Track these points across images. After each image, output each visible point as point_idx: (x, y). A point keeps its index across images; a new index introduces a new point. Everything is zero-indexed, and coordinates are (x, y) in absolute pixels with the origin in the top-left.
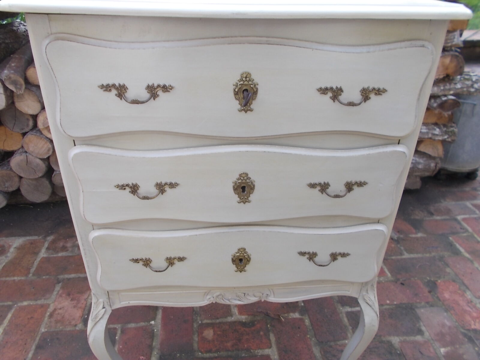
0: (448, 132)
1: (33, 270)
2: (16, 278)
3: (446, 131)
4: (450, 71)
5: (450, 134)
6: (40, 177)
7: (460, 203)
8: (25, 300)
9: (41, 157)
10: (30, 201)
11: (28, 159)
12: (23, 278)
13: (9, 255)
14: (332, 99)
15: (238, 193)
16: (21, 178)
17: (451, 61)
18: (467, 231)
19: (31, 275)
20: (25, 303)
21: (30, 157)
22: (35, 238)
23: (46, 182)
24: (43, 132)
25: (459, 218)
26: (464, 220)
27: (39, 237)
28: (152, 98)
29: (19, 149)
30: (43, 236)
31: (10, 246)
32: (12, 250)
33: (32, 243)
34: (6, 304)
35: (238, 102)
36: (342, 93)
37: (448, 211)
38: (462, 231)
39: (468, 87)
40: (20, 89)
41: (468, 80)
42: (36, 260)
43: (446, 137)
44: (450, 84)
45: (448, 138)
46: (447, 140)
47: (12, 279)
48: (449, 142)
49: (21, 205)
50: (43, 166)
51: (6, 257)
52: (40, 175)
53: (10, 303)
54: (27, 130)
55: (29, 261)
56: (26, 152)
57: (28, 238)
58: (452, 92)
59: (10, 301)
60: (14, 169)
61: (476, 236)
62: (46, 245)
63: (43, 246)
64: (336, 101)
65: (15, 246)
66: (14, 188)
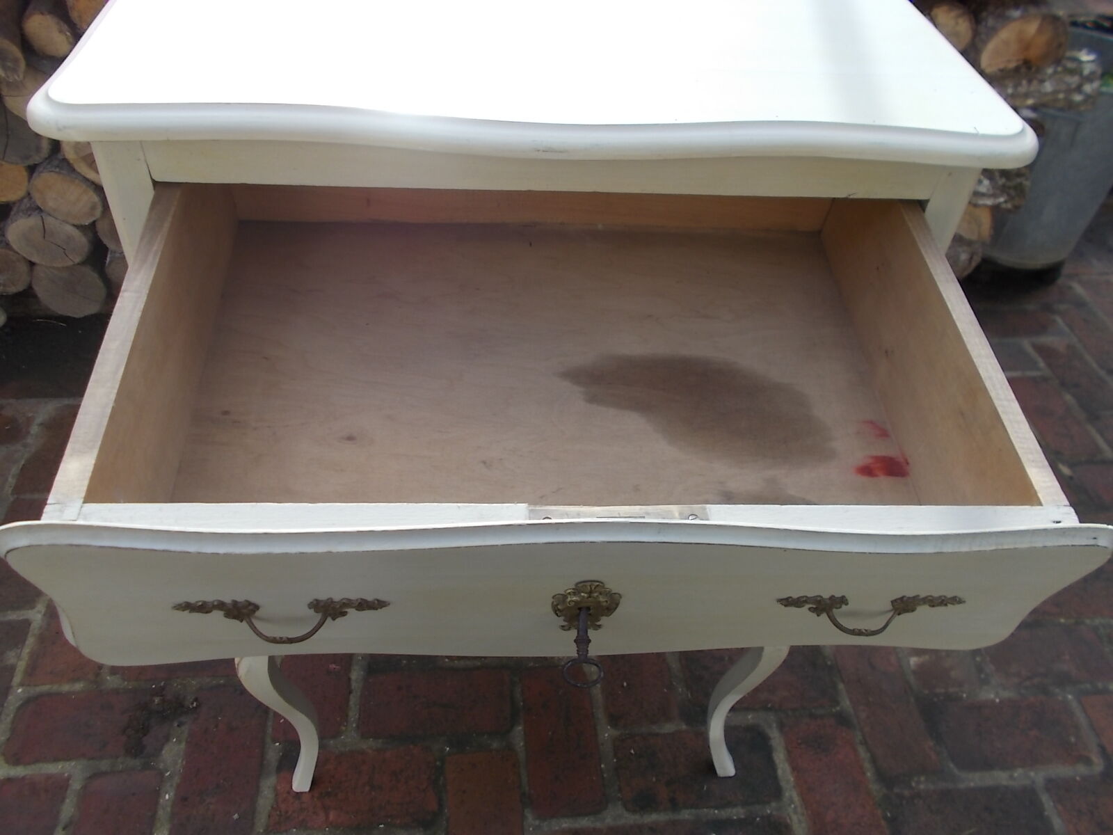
0: (1009, 188)
3: (1004, 185)
4: (1034, 53)
5: (1012, 192)
6: (78, 264)
9: (76, 222)
10: (58, 314)
11: (46, 226)
13: (30, 440)
16: (32, 264)
17: (1040, 31)
21: (49, 221)
23: (92, 276)
24: (76, 167)
29: (21, 200)
31: (29, 421)
32: (34, 429)
39: (1069, 91)
40: (15, 70)
41: (1072, 72)
43: (1002, 200)
44: (1030, 81)
45: (1006, 202)
46: (1004, 206)
48: (1009, 211)
49: (38, 320)
50: (82, 241)
51: (25, 446)
52: (78, 260)
54: (36, 159)
56: (39, 209)
58: (1030, 102)
60: (15, 247)
65: (39, 420)
66: (19, 287)
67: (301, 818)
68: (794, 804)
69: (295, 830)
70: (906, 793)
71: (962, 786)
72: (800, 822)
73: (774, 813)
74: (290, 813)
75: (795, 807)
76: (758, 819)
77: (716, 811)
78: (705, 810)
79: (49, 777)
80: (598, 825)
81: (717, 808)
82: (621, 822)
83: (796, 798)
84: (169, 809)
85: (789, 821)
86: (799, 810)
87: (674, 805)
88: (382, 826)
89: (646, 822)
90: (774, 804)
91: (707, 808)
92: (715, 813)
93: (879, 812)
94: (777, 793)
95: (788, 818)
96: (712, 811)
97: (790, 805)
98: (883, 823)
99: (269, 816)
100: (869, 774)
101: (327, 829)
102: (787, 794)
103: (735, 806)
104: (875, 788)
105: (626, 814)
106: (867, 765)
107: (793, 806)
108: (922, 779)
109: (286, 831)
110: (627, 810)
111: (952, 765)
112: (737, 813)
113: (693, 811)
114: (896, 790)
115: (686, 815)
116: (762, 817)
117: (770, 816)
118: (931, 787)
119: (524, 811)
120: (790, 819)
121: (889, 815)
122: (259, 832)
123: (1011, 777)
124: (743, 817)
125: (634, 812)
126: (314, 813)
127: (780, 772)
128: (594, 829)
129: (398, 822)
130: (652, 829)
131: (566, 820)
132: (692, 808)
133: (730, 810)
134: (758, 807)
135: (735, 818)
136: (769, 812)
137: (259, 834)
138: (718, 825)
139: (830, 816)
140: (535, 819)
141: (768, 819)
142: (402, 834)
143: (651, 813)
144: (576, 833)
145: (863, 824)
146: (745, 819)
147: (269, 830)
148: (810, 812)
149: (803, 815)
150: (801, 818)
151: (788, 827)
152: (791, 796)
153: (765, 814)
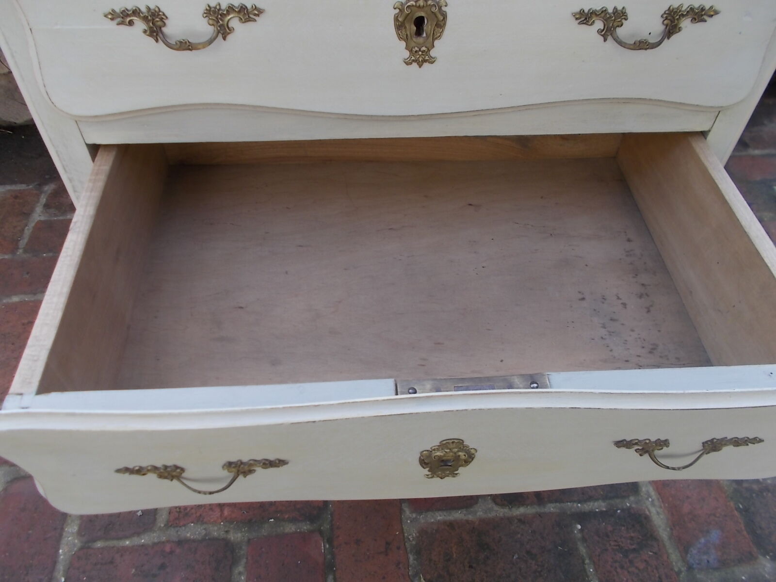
1: (23, 243)
8: (16, 294)
10: (5, 121)
12: (6, 257)
15: (407, 35)
19: (21, 251)
20: (15, 299)
22: (22, 187)
27: (28, 186)
30: (36, 183)
33: (16, 197)
42: (26, 226)
55: (15, 227)
57: (9, 187)
62: (43, 200)
63: (38, 202)
67: (198, 514)
68: (651, 497)
69: (192, 524)
70: (756, 487)
72: (658, 513)
73: (634, 506)
74: (188, 509)
75: (653, 501)
76: (619, 511)
77: (579, 505)
78: (569, 503)
80: (470, 517)
81: (579, 503)
82: (492, 515)
83: (653, 493)
85: (647, 513)
86: (656, 503)
88: (273, 520)
89: (515, 514)
90: (632, 498)
91: (570, 502)
93: (732, 504)
95: (646, 510)
96: (575, 505)
97: (647, 499)
98: (736, 513)
99: (170, 513)
101: (222, 523)
102: (644, 489)
103: (597, 500)
105: (496, 508)
107: (650, 500)
109: (184, 525)
112: (599, 506)
113: (558, 504)
115: (551, 508)
116: (623, 510)
117: (629, 508)
119: (401, 505)
120: (649, 511)
121: (741, 506)
122: (160, 526)
124: (604, 509)
128: (467, 521)
129: (287, 516)
130: (522, 520)
131: (440, 513)
132: (556, 501)
133: (592, 504)
134: (618, 501)
135: (597, 510)
136: (628, 505)
137: (160, 529)
138: (582, 517)
139: (686, 508)
140: (412, 512)
141: (628, 511)
142: (290, 528)
143: (519, 507)
144: (451, 525)
145: (718, 515)
146: (606, 511)
147: (168, 525)
148: (667, 505)
149: (661, 507)
150: (659, 510)
151: (647, 518)
152: (648, 491)
153: (625, 507)
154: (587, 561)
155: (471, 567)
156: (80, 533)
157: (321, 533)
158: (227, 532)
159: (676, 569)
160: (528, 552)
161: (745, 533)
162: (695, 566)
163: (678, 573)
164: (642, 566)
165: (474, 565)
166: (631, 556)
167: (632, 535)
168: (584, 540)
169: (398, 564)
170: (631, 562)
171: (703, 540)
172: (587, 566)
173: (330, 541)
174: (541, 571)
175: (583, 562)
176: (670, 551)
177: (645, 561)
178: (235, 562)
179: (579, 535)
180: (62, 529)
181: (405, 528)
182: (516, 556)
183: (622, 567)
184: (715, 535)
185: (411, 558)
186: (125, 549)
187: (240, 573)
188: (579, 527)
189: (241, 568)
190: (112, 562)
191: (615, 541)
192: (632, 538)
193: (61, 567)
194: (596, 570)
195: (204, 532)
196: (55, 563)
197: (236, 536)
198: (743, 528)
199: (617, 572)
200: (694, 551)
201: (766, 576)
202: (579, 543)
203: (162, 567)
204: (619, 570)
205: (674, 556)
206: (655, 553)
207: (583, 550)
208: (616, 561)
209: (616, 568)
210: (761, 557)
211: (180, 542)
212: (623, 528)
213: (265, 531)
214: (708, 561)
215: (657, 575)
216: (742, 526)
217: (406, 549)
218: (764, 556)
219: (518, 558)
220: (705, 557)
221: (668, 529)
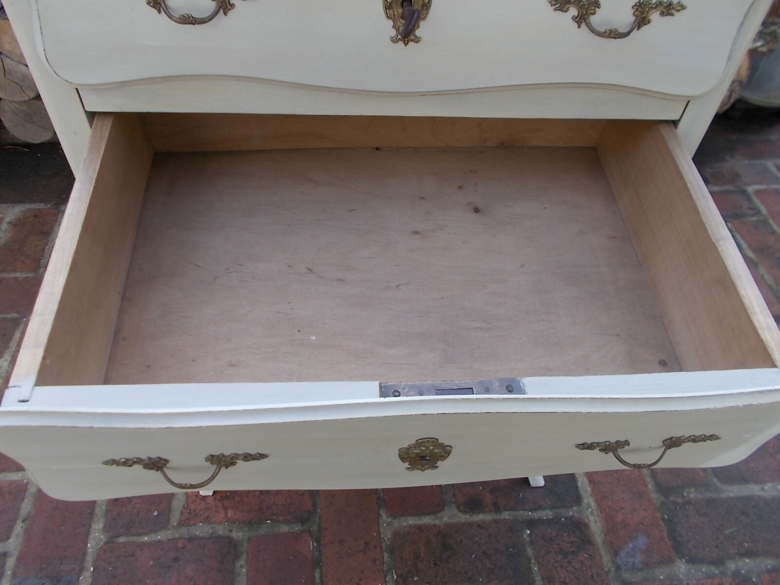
0: (766, 34)
2: (18, 275)
5: (768, 39)
7: (757, 162)
10: (22, 141)
11: (5, 66)
12: (30, 275)
14: (576, 22)
18: (758, 212)
19: (42, 270)
21: (8, 62)
22: (41, 206)
25: (750, 189)
26: (758, 193)
27: (46, 205)
28: (221, 11)
30: (54, 203)
32: (4, 226)
33: (36, 216)
34: (8, 316)
35: (391, 23)
36: (597, 9)
37: (735, 177)
38: (750, 212)
42: (47, 244)
43: (759, 44)
45: (762, 46)
46: (760, 49)
47: (13, 275)
48: (763, 54)
49: (8, 147)
52: (32, 94)
53: (15, 315)
55: (36, 246)
57: (28, 206)
59: (15, 313)
61: (771, 222)
63: (56, 221)
64: (583, 25)
65: (8, 219)
67: (206, 515)
68: (591, 508)
69: (201, 524)
70: (680, 500)
71: (723, 496)
72: (596, 521)
73: (576, 515)
74: (198, 511)
75: (592, 511)
76: (563, 519)
77: (530, 513)
78: (521, 512)
79: (12, 483)
80: (437, 522)
81: (530, 510)
82: (455, 520)
83: (593, 504)
84: (104, 508)
85: (587, 521)
86: (595, 513)
87: (497, 508)
88: (269, 521)
89: (475, 520)
90: (575, 508)
91: (522, 510)
92: (529, 515)
93: (658, 515)
94: (578, 499)
95: (586, 519)
96: (526, 513)
97: (588, 509)
98: (661, 523)
99: (181, 514)
100: (650, 486)
101: (226, 523)
102: (585, 501)
103: (545, 509)
104: (655, 496)
105: (459, 514)
106: (648, 479)
107: (590, 510)
108: (692, 490)
109: (194, 525)
110: (460, 511)
111: (715, 480)
112: (546, 514)
113: (512, 512)
114: (672, 498)
115: (506, 515)
116: (566, 518)
117: (572, 517)
118: (700, 496)
119: (379, 510)
120: (588, 519)
121: (666, 517)
122: (174, 525)
123: (763, 489)
124: (551, 517)
125: (465, 512)
126: (217, 511)
127: (579, 484)
128: (434, 525)
129: (282, 518)
130: (480, 526)
131: (412, 518)
132: (510, 510)
133: (540, 512)
134: (563, 510)
135: (545, 518)
136: (571, 514)
137: (174, 527)
138: (532, 524)
139: (620, 517)
140: (388, 517)
141: (571, 519)
142: (284, 529)
143: (479, 514)
144: (420, 528)
145: (646, 524)
146: (552, 519)
147: (181, 524)
148: (603, 514)
149: (598, 516)
150: (596, 518)
151: (586, 526)
152: (588, 502)
153: (568, 516)
154: (533, 561)
155: (435, 564)
156: (105, 530)
157: (310, 532)
158: (231, 531)
159: (606, 569)
160: (484, 553)
161: (667, 540)
162: (622, 567)
163: (608, 573)
164: (578, 566)
165: (438, 563)
166: (570, 557)
167: (572, 539)
168: (532, 543)
169: (375, 560)
170: (569, 562)
171: (631, 545)
172: (532, 566)
173: (318, 540)
174: (494, 569)
175: (530, 562)
176: (603, 554)
177: (582, 562)
178: (237, 557)
179: (528, 539)
180: (90, 526)
181: (381, 530)
182: (474, 556)
183: (562, 567)
184: (642, 541)
185: (386, 555)
186: (144, 544)
187: (242, 567)
188: (528, 532)
189: (242, 562)
190: (133, 555)
191: (558, 545)
192: (572, 542)
193: (89, 559)
194: (539, 569)
195: (211, 531)
196: (85, 555)
197: (238, 535)
198: (666, 536)
199: (557, 571)
200: (623, 554)
201: (681, 576)
202: (527, 546)
203: (176, 559)
204: (559, 569)
205: (606, 558)
206: (590, 555)
207: (530, 551)
208: (556, 562)
209: (557, 567)
210: (678, 561)
211: (191, 539)
212: (565, 534)
213: (263, 530)
214: (634, 563)
215: (590, 574)
216: (665, 534)
217: (382, 548)
218: (681, 559)
219: (475, 558)
220: (631, 560)
221: (603, 535)
